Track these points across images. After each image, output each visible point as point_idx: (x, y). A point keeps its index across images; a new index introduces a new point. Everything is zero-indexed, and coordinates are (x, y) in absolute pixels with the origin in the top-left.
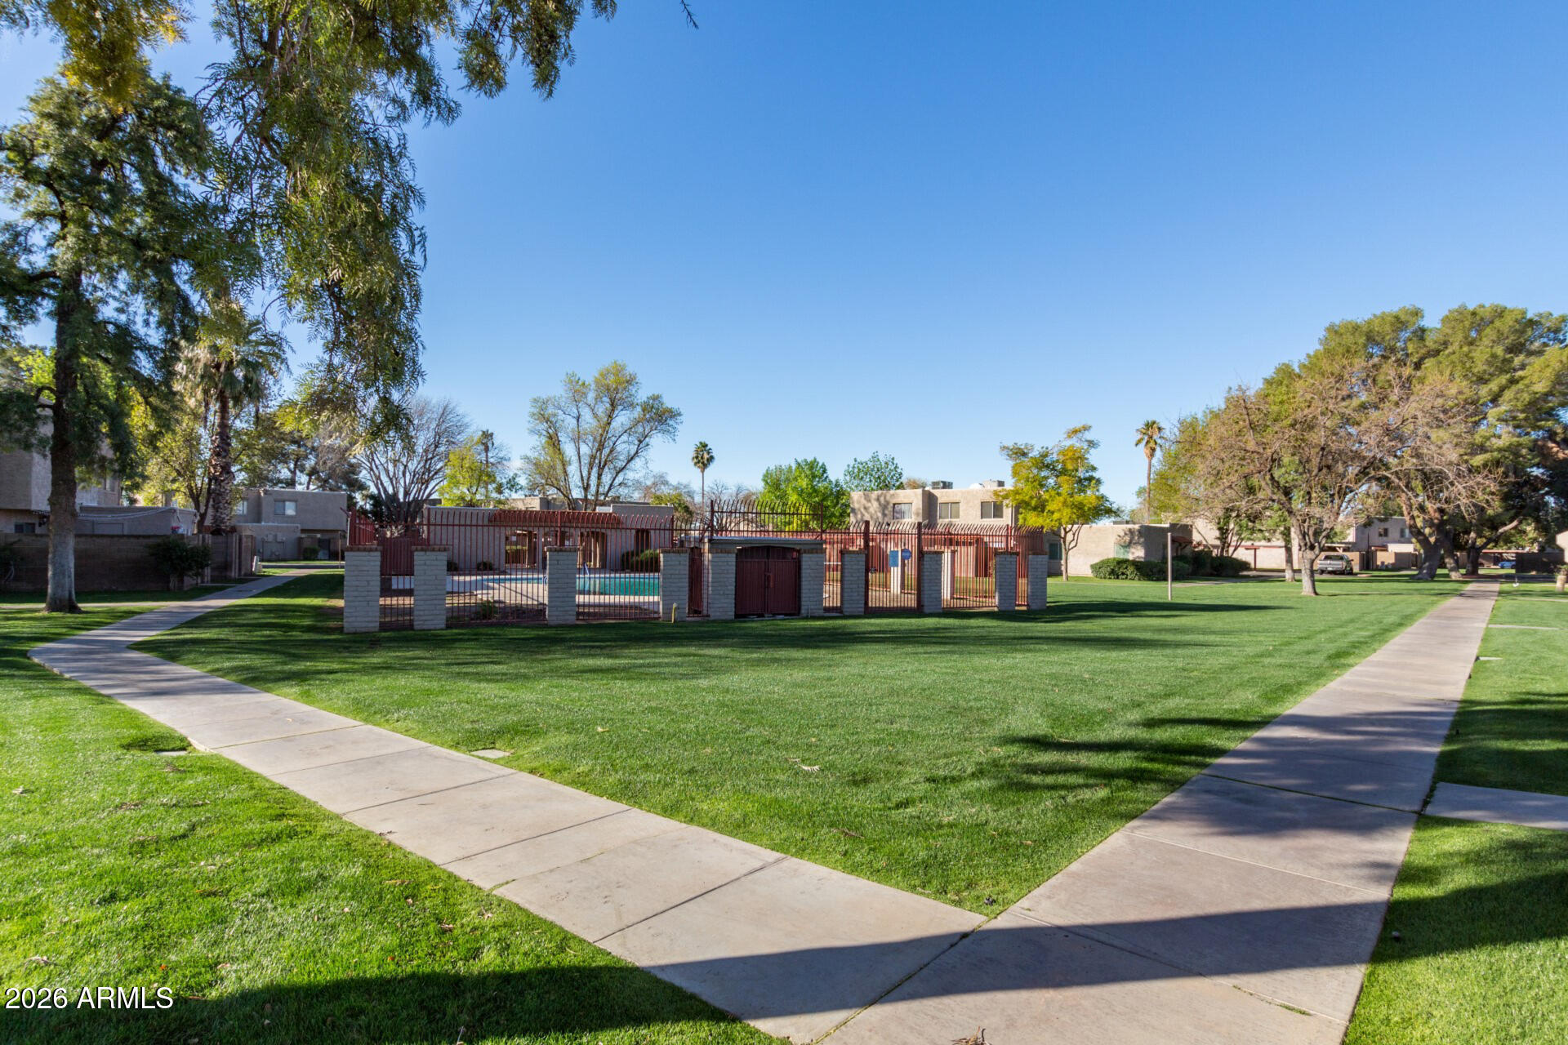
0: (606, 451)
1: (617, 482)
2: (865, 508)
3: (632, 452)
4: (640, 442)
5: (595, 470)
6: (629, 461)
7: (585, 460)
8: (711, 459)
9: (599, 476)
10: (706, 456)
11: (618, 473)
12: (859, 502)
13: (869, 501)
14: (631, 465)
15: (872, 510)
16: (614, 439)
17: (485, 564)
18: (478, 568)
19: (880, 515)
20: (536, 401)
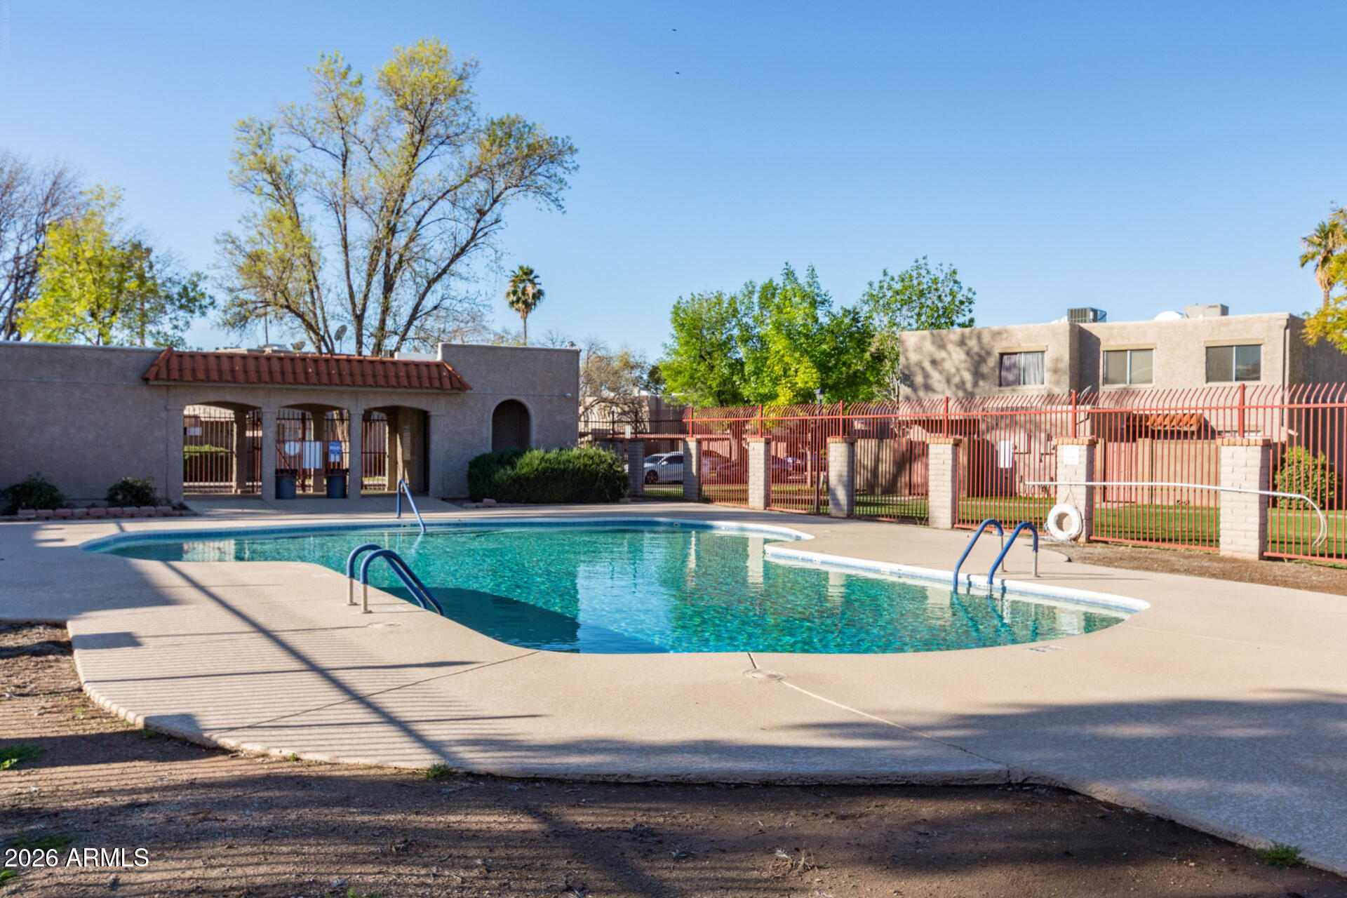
0: (400, 240)
1: (429, 302)
2: (934, 362)
3: (464, 236)
4: (482, 213)
5: (378, 279)
6: (452, 261)
7: (360, 254)
8: (538, 295)
9: (388, 288)
10: (530, 290)
11: (431, 283)
12: (919, 349)
13: (942, 346)
14: (458, 267)
15: (949, 366)
16: (417, 211)
17: (126, 487)
18: (112, 500)
19: (968, 376)
20: (245, 128)
